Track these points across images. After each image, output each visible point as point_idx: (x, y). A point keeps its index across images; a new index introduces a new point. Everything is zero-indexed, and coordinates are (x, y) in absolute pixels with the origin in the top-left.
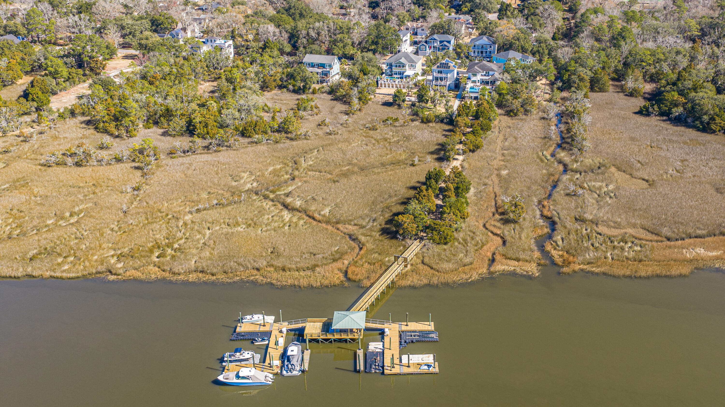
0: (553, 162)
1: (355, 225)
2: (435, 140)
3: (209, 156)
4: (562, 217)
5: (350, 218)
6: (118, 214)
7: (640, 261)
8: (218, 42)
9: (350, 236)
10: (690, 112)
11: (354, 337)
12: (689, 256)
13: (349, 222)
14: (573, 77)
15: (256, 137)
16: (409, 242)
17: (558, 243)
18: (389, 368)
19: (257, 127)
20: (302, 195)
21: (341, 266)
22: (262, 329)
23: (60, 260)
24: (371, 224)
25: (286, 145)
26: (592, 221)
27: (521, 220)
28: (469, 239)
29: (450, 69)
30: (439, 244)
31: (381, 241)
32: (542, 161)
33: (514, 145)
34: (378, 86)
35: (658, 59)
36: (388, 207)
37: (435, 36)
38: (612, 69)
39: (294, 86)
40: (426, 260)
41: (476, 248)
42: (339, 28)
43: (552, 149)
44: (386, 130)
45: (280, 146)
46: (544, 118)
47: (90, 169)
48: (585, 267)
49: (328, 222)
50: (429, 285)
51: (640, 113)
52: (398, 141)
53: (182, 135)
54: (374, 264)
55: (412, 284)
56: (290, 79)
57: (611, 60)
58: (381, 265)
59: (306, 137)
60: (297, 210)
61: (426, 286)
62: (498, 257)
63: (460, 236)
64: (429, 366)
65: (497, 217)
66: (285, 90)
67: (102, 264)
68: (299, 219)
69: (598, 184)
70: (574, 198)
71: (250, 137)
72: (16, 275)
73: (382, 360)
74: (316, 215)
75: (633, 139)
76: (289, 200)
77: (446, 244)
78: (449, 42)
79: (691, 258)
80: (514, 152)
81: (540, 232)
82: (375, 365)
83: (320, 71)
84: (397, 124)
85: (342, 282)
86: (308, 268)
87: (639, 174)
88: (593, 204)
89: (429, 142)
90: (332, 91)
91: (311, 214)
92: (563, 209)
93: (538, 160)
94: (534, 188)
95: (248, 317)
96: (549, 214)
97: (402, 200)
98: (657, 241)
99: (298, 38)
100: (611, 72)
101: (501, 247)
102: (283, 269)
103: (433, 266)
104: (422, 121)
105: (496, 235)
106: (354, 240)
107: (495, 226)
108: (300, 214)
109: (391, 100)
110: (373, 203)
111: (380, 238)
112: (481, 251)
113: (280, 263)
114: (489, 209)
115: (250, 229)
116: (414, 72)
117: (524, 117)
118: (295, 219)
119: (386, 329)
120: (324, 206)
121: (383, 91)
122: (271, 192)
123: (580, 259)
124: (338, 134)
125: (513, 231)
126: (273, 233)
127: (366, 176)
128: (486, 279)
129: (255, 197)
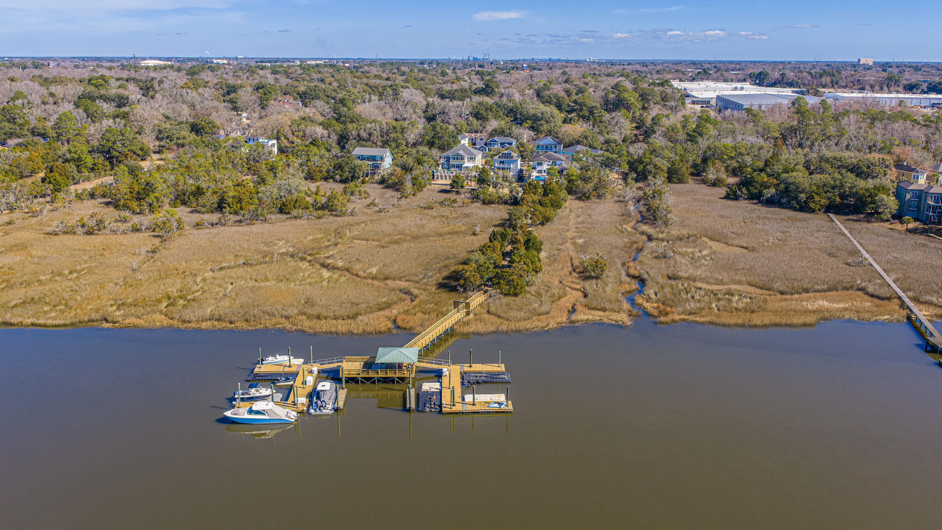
0: (635, 233)
1: (407, 281)
2: (499, 216)
3: (241, 228)
4: (652, 275)
5: (402, 275)
6: (126, 272)
7: (752, 312)
8: (261, 141)
9: (401, 290)
10: (784, 192)
11: (403, 376)
12: (810, 308)
13: (400, 279)
14: (648, 167)
15: (295, 213)
16: (470, 293)
17: (651, 296)
18: (449, 406)
19: (298, 205)
20: (345, 257)
21: (389, 314)
22: (287, 369)
23: (47, 308)
24: (425, 281)
25: (329, 220)
26: (688, 278)
27: (604, 276)
28: (543, 292)
29: (514, 159)
30: (506, 295)
31: (438, 293)
32: (622, 232)
33: (589, 220)
34: (433, 178)
35: (740, 153)
36: (446, 266)
37: (496, 138)
38: (690, 163)
39: (341, 176)
40: (493, 309)
41: (552, 299)
42: (392, 128)
43: (633, 223)
44: (443, 209)
45: (321, 220)
46: (619, 201)
47: (102, 237)
48: (686, 317)
49: (374, 278)
50: (496, 332)
51: (727, 197)
52: (457, 218)
53: (212, 212)
54: (429, 313)
55: (476, 331)
56: (337, 170)
57: (688, 154)
58: (437, 315)
59: (352, 214)
60: (338, 268)
61: (491, 333)
62: (579, 307)
63: (533, 289)
64: (499, 403)
65: (575, 274)
66: (331, 180)
67: (98, 312)
68: (340, 276)
69: (690, 250)
70: (664, 260)
71: (289, 213)
73: (439, 399)
74: (361, 273)
75: (723, 216)
76: (329, 261)
77: (516, 295)
78: (510, 144)
79: (814, 309)
80: (589, 226)
81: (627, 287)
82: (431, 404)
83: (371, 163)
84: (456, 205)
85: (389, 329)
87: (737, 242)
88: (687, 265)
89: (491, 218)
90: (382, 181)
91: (355, 272)
92: (651, 268)
93: (617, 232)
94: (615, 252)
95: (270, 358)
96: (637, 274)
97: (463, 261)
98: (770, 295)
99: (348, 139)
100: (689, 167)
101: (582, 299)
102: (318, 318)
103: (502, 316)
104: (484, 203)
105: (575, 289)
106: (406, 293)
107: (573, 282)
108: (341, 272)
109: (448, 188)
110: (428, 263)
111: (437, 291)
112: (558, 303)
113: (313, 311)
114: (565, 269)
115: (280, 284)
116: (473, 165)
117: (597, 200)
118: (336, 276)
119: (445, 370)
120: (371, 266)
121: (440, 182)
122: (309, 255)
123: (680, 309)
124: (388, 211)
125: (595, 286)
126: (308, 287)
127: (420, 243)
128: (566, 327)
129: (290, 259)
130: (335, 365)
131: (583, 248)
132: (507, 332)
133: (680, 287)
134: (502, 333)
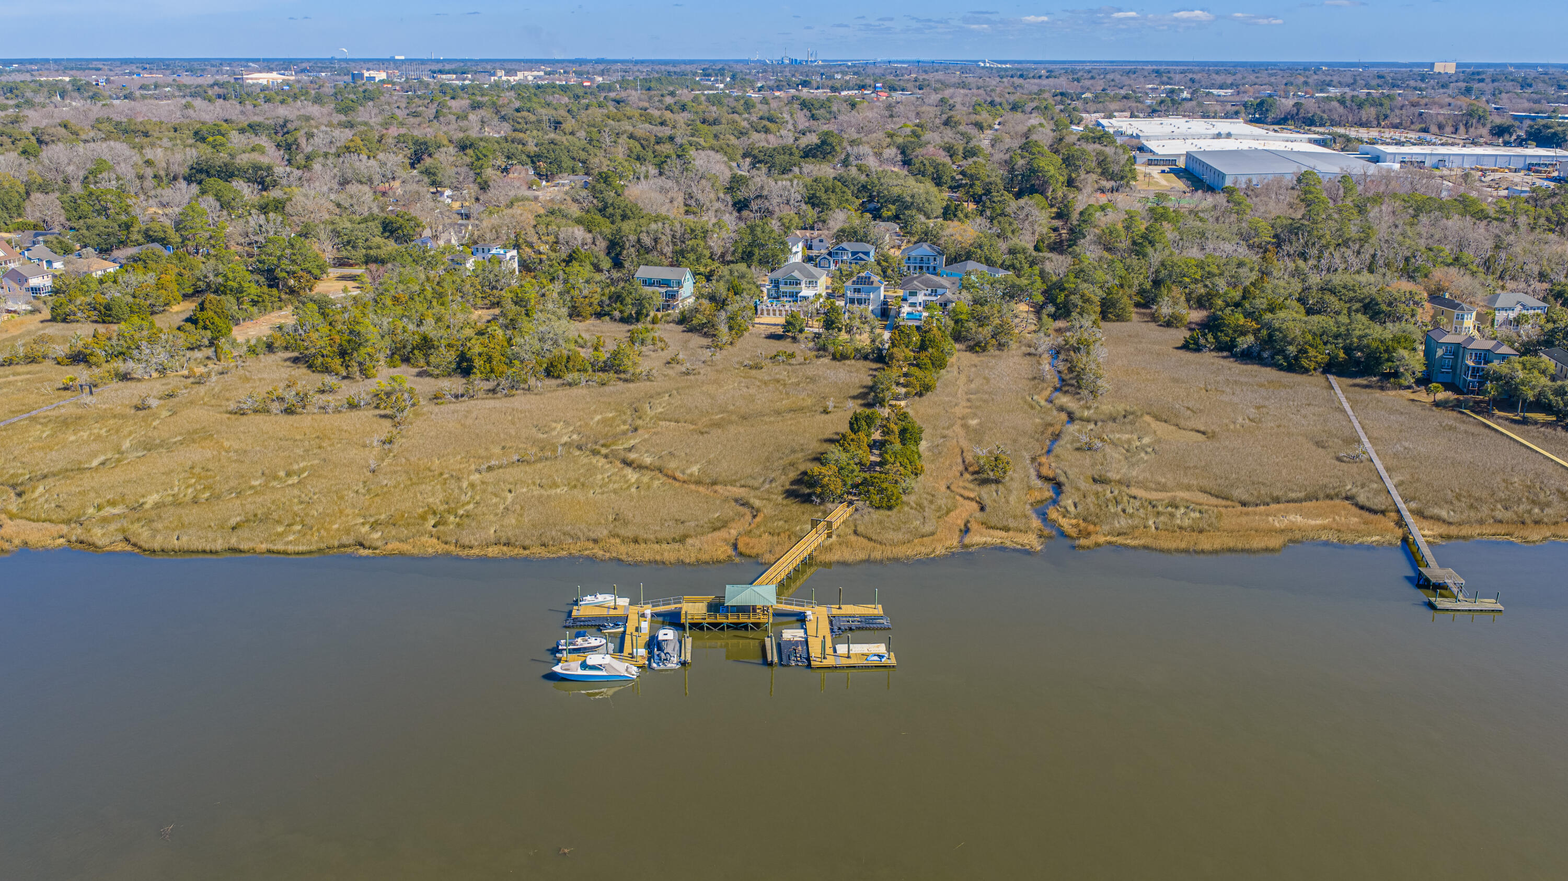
0: (1051, 409)
1: (743, 486)
2: (857, 381)
3: (497, 401)
4: (1071, 477)
5: (734, 478)
6: (364, 473)
7: (1201, 531)
8: (494, 251)
9: (736, 501)
10: (1266, 342)
11: (758, 621)
12: (1278, 525)
13: (733, 483)
14: (1072, 297)
15: (569, 377)
16: (830, 505)
17: (1069, 508)
18: (819, 660)
19: (571, 363)
20: (652, 450)
21: (727, 536)
22: (612, 612)
23: (280, 529)
24: (767, 486)
25: (618, 388)
26: (1120, 482)
27: (1007, 478)
28: (926, 503)
29: (874, 285)
30: (878, 508)
31: (787, 505)
32: (1032, 407)
33: (986, 387)
34: (756, 313)
35: (1209, 273)
36: (792, 464)
37: (845, 245)
38: (1135, 289)
39: (621, 312)
40: (861, 529)
41: (938, 514)
42: (689, 231)
43: (1047, 393)
44: (777, 369)
45: (607, 389)
46: (1029, 354)
47: (309, 418)
48: (1114, 539)
49: (698, 482)
50: (868, 561)
51: (1185, 347)
52: (798, 384)
53: (449, 375)
54: (779, 534)
55: (841, 559)
56: (616, 302)
57: (1132, 274)
58: (789, 536)
59: (649, 377)
60: (647, 468)
61: (862, 562)
62: (974, 526)
63: (912, 499)
64: (881, 657)
65: (967, 476)
66: (607, 318)
67: (348, 535)
68: (652, 479)
69: (1126, 437)
70: (1089, 453)
71: (559, 377)
72: (213, 548)
73: (805, 651)
74: (678, 474)
75: (1176, 380)
76: (632, 456)
77: (890, 508)
78: (867, 254)
79: (1283, 527)
80: (986, 396)
81: (1037, 495)
82: (796, 657)
83: (663, 290)
84: (793, 361)
85: (729, 556)
86: (674, 540)
87: (1191, 424)
88: (1120, 461)
89: (847, 384)
90: (683, 320)
91: (670, 473)
92: (1071, 466)
93: (1026, 407)
94: (1023, 440)
95: (589, 598)
96: (1051, 474)
97: (814, 455)
98: (1226, 507)
99: (623, 248)
100: (1133, 293)
101: (978, 514)
102: (636, 541)
103: (874, 538)
104: (834, 358)
105: (968, 498)
106: (743, 505)
107: (965, 488)
108: (653, 473)
109: (780, 331)
110: (768, 459)
111: (785, 502)
112: (946, 519)
113: (629, 532)
114: (954, 468)
115: (576, 491)
116: (814, 292)
117: (997, 352)
118: (645, 479)
119: (809, 613)
120: (690, 463)
121: (766, 319)
122: (603, 446)
123: (1106, 528)
124: (699, 373)
125: (994, 494)
126: (613, 496)
127: (752, 426)
128: (958, 553)
129: (577, 453)
130: (672, 607)
131: (976, 436)
132: (881, 561)
133: (1109, 495)
134: (875, 562)
